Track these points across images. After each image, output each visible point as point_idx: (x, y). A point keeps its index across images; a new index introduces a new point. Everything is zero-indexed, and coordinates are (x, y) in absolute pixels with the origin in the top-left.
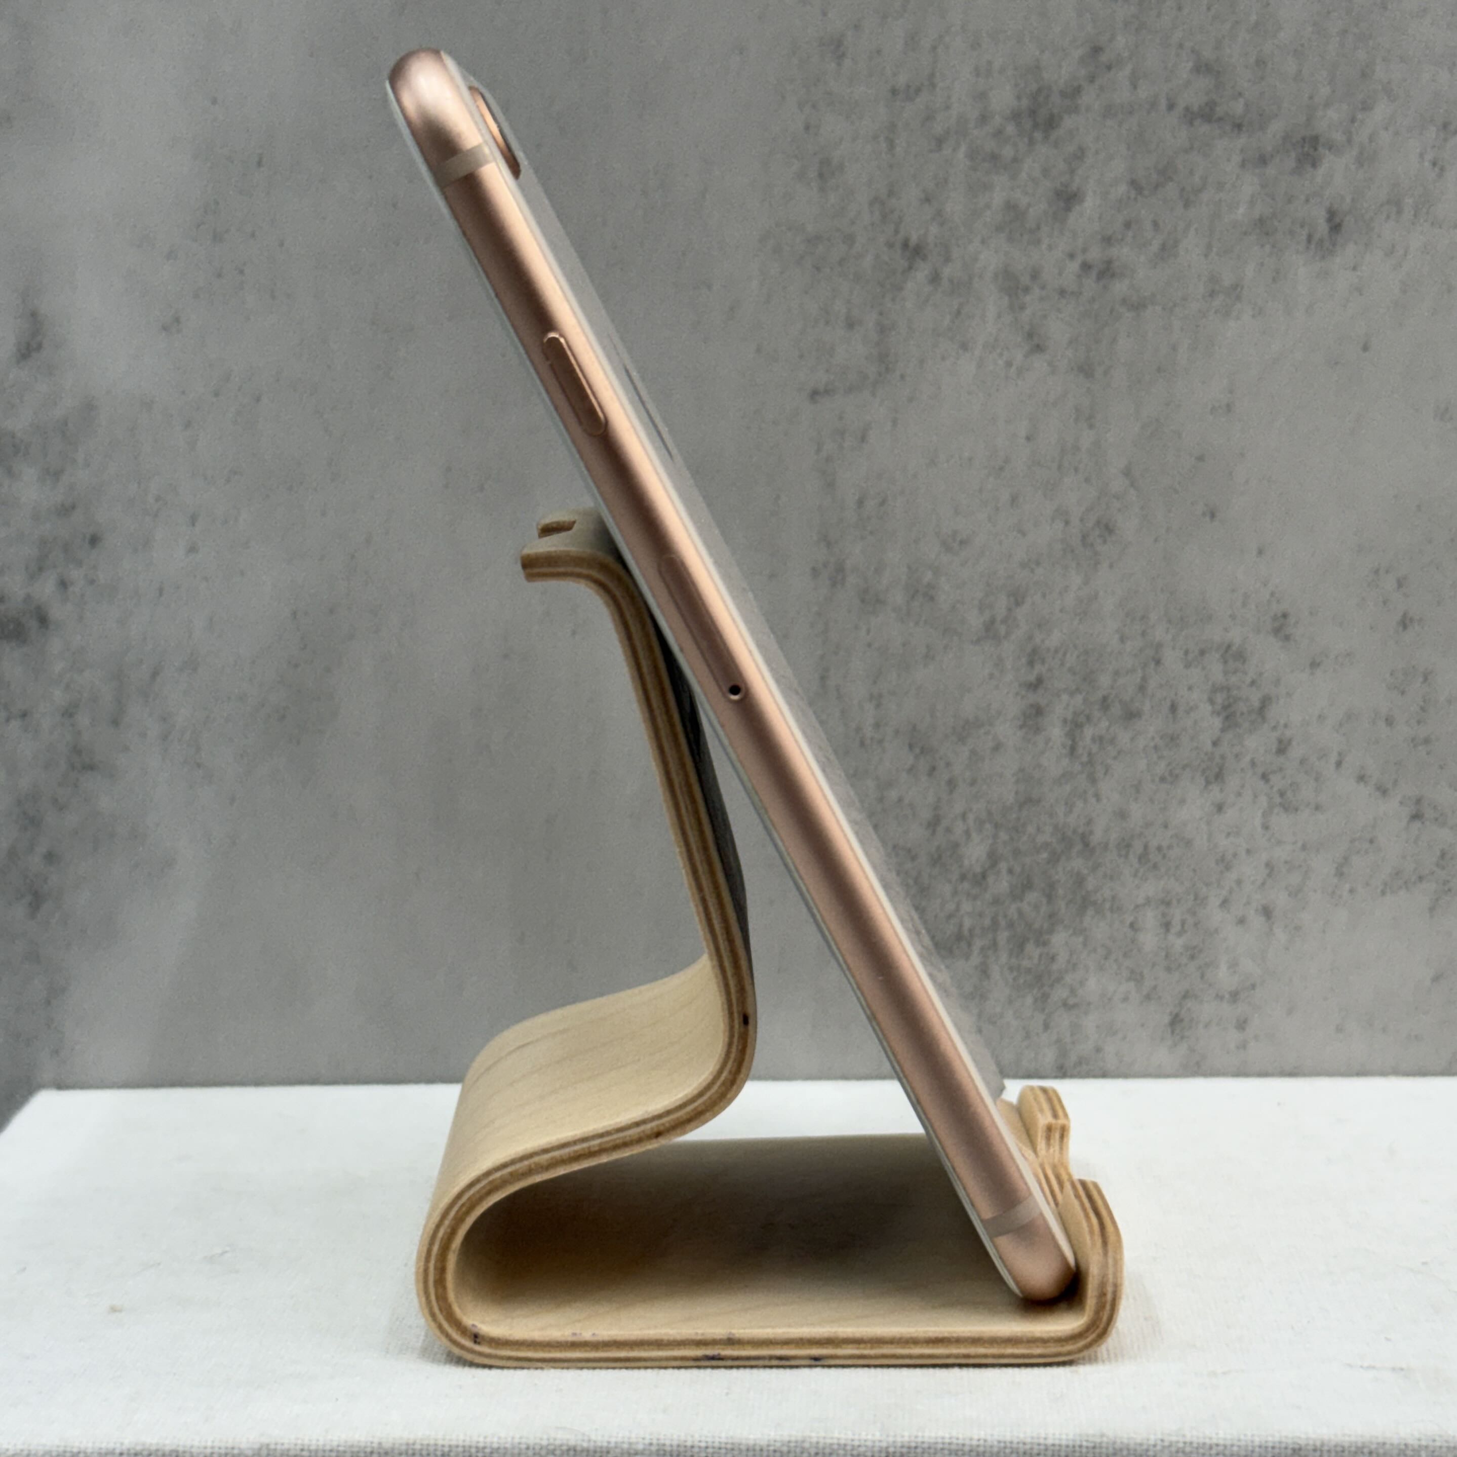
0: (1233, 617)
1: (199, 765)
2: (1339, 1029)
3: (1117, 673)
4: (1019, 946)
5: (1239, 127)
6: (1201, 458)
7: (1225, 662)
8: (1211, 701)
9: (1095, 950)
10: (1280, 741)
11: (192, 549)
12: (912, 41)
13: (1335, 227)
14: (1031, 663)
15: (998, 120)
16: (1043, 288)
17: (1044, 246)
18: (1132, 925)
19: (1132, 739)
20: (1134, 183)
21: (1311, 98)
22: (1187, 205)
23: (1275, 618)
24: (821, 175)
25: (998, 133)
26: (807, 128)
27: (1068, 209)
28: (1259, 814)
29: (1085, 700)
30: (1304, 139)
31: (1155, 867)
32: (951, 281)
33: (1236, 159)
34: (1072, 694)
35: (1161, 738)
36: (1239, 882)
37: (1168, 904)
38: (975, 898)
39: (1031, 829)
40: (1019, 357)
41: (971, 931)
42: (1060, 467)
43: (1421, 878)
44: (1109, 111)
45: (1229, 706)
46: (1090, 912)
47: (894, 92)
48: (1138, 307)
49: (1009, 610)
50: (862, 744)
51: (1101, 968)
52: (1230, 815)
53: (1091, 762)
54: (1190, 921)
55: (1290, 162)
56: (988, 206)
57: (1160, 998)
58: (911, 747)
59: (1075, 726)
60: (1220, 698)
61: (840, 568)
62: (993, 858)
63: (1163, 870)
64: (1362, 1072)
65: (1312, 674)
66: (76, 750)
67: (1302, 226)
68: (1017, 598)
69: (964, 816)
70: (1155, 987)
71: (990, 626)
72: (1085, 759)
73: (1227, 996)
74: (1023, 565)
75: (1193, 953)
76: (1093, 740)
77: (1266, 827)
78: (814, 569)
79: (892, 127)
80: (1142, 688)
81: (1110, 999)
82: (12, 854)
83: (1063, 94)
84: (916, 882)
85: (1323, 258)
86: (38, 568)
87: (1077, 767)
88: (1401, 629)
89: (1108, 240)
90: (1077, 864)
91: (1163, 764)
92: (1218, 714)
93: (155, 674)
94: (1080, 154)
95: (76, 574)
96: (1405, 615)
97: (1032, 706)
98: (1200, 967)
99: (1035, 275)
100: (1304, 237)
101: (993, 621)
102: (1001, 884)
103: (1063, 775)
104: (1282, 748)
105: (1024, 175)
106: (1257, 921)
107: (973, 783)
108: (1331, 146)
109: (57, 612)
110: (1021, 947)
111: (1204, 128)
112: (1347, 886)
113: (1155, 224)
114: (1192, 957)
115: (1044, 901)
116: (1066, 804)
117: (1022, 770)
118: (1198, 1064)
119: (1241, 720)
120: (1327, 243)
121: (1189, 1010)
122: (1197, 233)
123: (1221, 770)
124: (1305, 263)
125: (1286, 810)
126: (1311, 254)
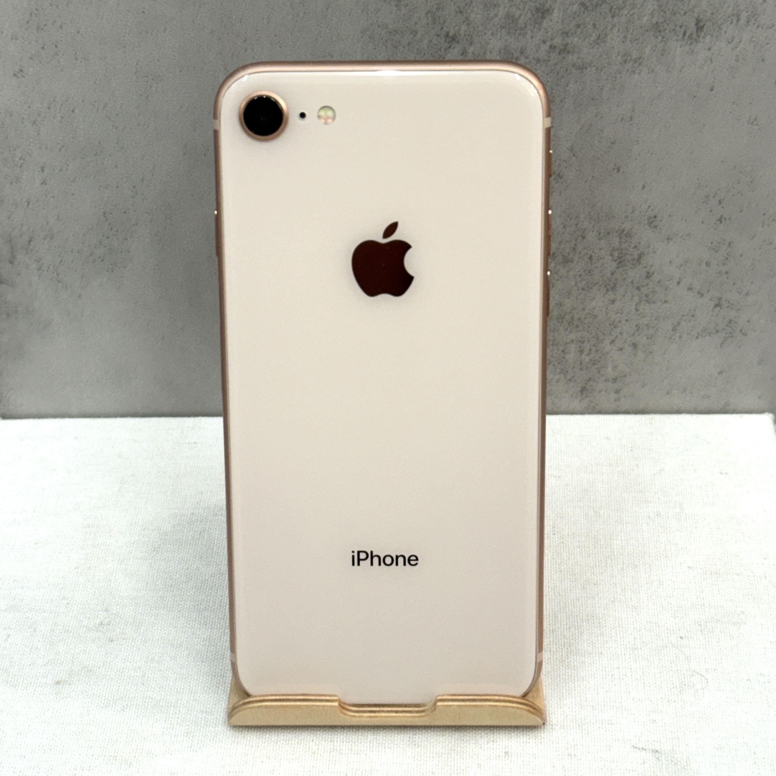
0: (626, 217)
2: (668, 393)
6: (612, 143)
7: (621, 238)
8: (612, 255)
10: (648, 273)
11: (43, 183)
13: (699, 27)
16: (527, 58)
17: (528, 36)
18: (563, 351)
19: (568, 272)
20: (582, 4)
23: (649, 218)
27: (543, 17)
28: (634, 304)
31: (577, 326)
35: (585, 271)
36: (621, 333)
37: (583, 342)
43: (718, 331)
45: (622, 257)
48: (582, 68)
52: (618, 304)
57: (576, 381)
60: (616, 254)
63: (581, 328)
65: (668, 243)
67: (681, 27)
70: (573, 377)
73: (611, 380)
77: (637, 310)
80: (574, 249)
85: (690, 44)
88: (719, 222)
89: (566, 34)
91: (584, 282)
92: (616, 261)
96: (722, 217)
98: (597, 369)
99: (522, 52)
100: (682, 33)
106: (629, 349)
112: (678, 335)
113: (594, 25)
114: (594, 364)
119: (627, 263)
120: (695, 36)
121: (591, 386)
122: (619, 30)
123: (615, 286)
124: (681, 47)
125: (649, 303)
126: (685, 41)
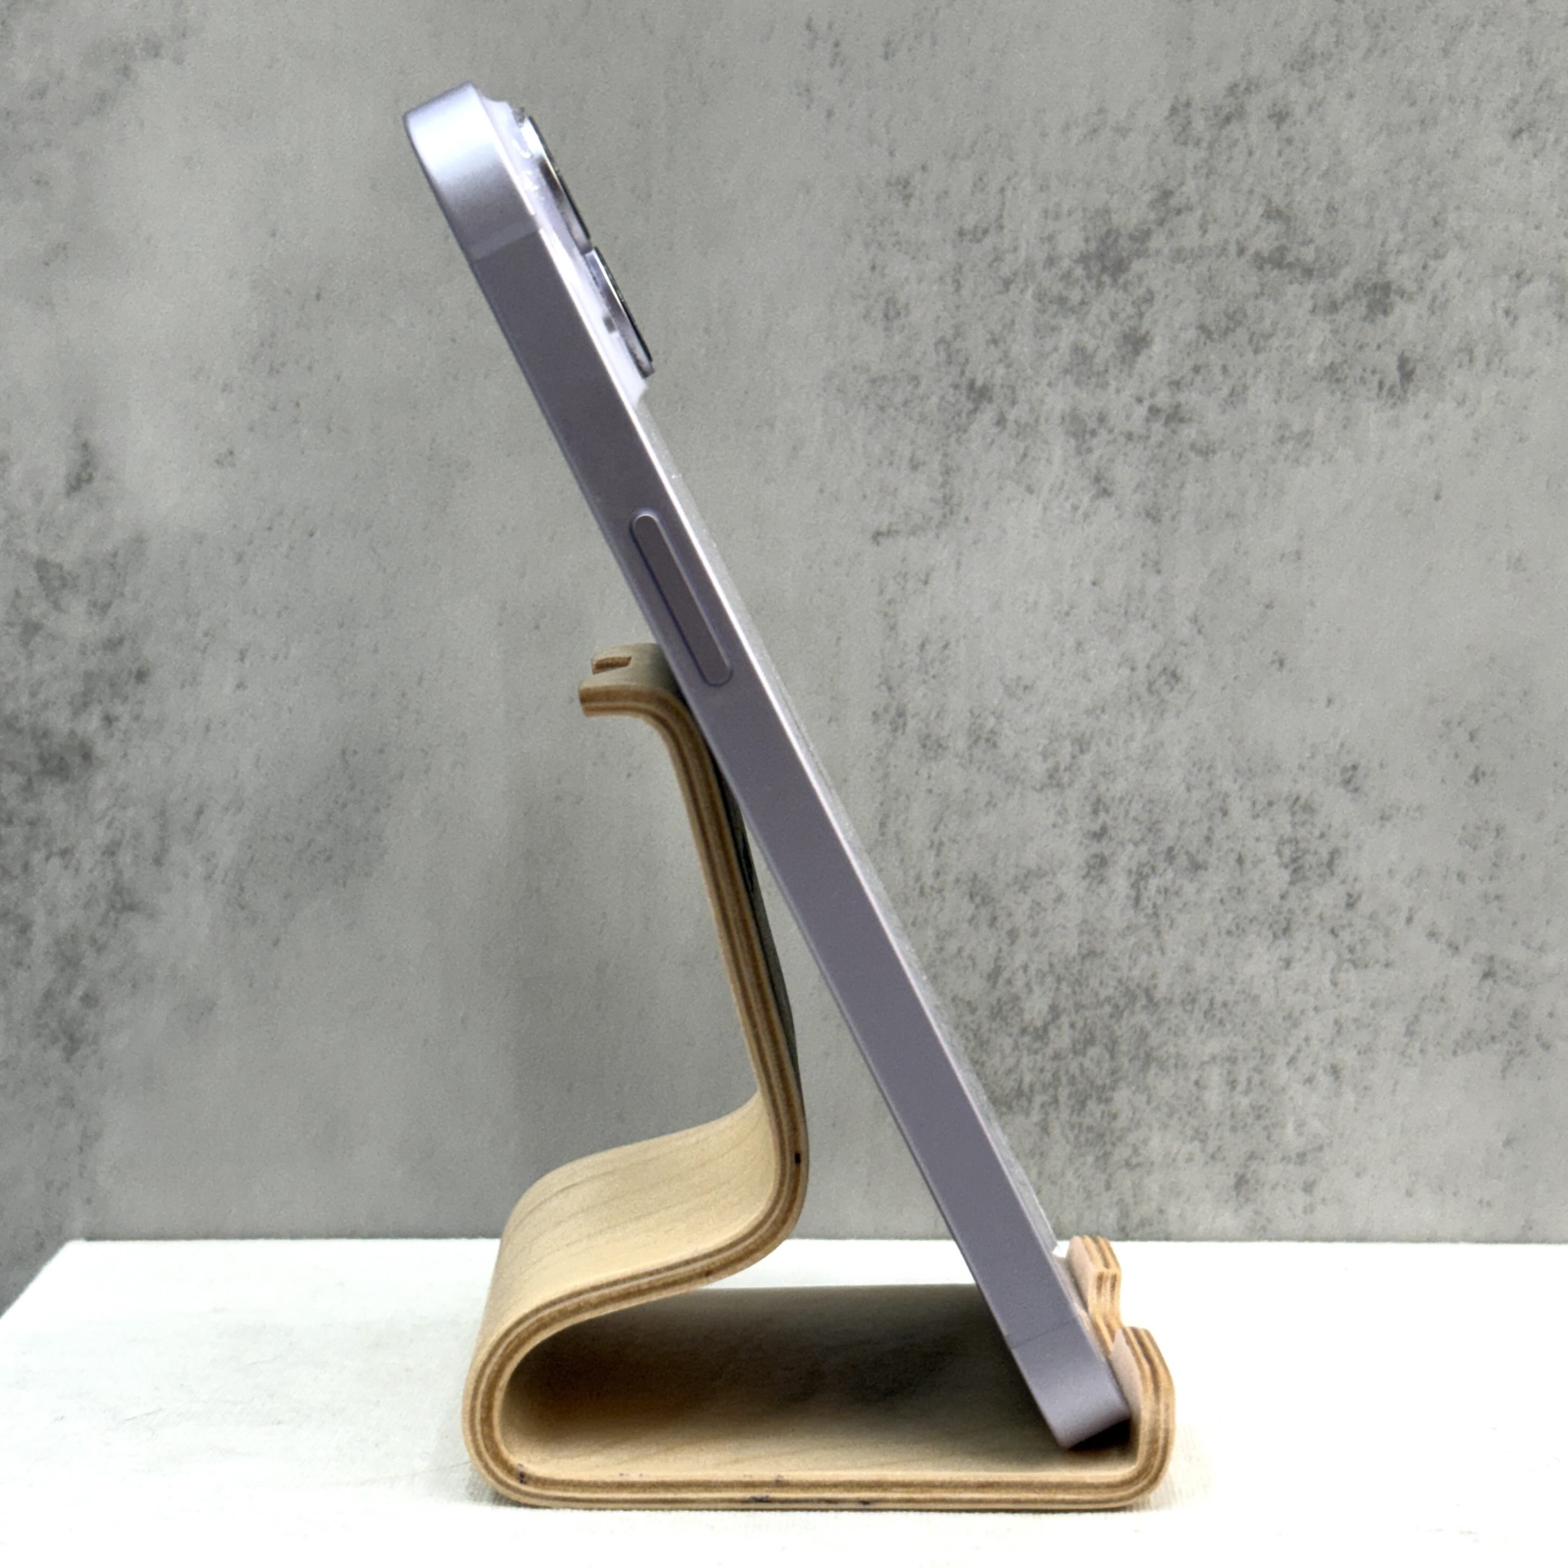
0: (1301, 767)
1: (242, 908)
2: (1409, 1194)
3: (1182, 823)
4: (1081, 1104)
5: (1308, 273)
6: (1269, 606)
7: (1294, 814)
8: (1279, 853)
9: (1158, 1108)
10: (1350, 896)
11: (240, 686)
12: (980, 183)
13: (1406, 372)
14: (1095, 812)
15: (1066, 263)
16: (1111, 431)
17: (1111, 389)
18: (1197, 1083)
19: (1199, 891)
20: (1203, 328)
21: (1383, 245)
22: (1256, 351)
23: (1344, 770)
24: (886, 316)
25: (1066, 277)
26: (873, 268)
27: (1137, 352)
28: (1329, 969)
29: (1150, 851)
30: (1375, 287)
31: (1221, 1022)
32: (1016, 422)
33: (1308, 304)
34: (1136, 844)
35: (1230, 890)
36: (1307, 1039)
37: (1232, 1060)
38: (1036, 1053)
39: (1094, 983)
40: (1086, 499)
41: (1031, 1087)
42: (1126, 613)
43: (1493, 1038)
44: (1178, 255)
45: (1298, 858)
46: (1153, 1070)
47: (961, 233)
48: (1206, 452)
49: (1074, 757)
50: (922, 893)
51: (1165, 1127)
52: (1298, 969)
53: (1156, 914)
54: (1256, 1078)
55: (1362, 310)
56: (1056, 349)
57: (1224, 1158)
58: (972, 896)
59: (1139, 877)
60: (1287, 851)
61: (901, 714)
62: (1055, 1011)
63: (1229, 1026)
64: (1432, 1239)
65: (1382, 826)
66: (118, 889)
67: (1373, 372)
68: (1082, 744)
69: (1025, 968)
70: (1219, 1148)
71: (1052, 774)
72: (1150, 911)
73: (1294, 1156)
74: (1088, 712)
75: (1259, 1112)
76: (1159, 891)
77: (1335, 984)
78: (874, 713)
79: (959, 268)
80: (1208, 839)
81: (1174, 1160)
82: (48, 995)
83: (1132, 238)
84: (975, 1035)
85: (1395, 404)
86: (81, 705)
87: (1143, 920)
88: (1472, 782)
89: (1176, 385)
90: (1142, 1018)
91: (1230, 916)
92: (1286, 867)
93: (200, 812)
94: (1149, 298)
95: (119, 709)
96: (1477, 768)
97: (1096, 856)
98: (1266, 1128)
99: (1102, 419)
100: (1375, 384)
101: (1056, 769)
102: (1062, 1038)
103: (1128, 927)
104: (1351, 903)
105: (1091, 320)
106: (1324, 1080)
107: (1035, 934)
108: (1402, 293)
109: (100, 749)
110: (1083, 1104)
111: (1276, 272)
112: (1417, 1045)
113: (1225, 369)
114: (1259, 1117)
115: (1107, 1056)
116: (1130, 957)
117: (1085, 921)
118: (1264, 1228)
119: (1309, 874)
120: (1398, 391)
121: (1254, 1171)
122: (1267, 379)
123: (1288, 924)
124: (1376, 411)
125: (1356, 966)
126: (1383, 402)
